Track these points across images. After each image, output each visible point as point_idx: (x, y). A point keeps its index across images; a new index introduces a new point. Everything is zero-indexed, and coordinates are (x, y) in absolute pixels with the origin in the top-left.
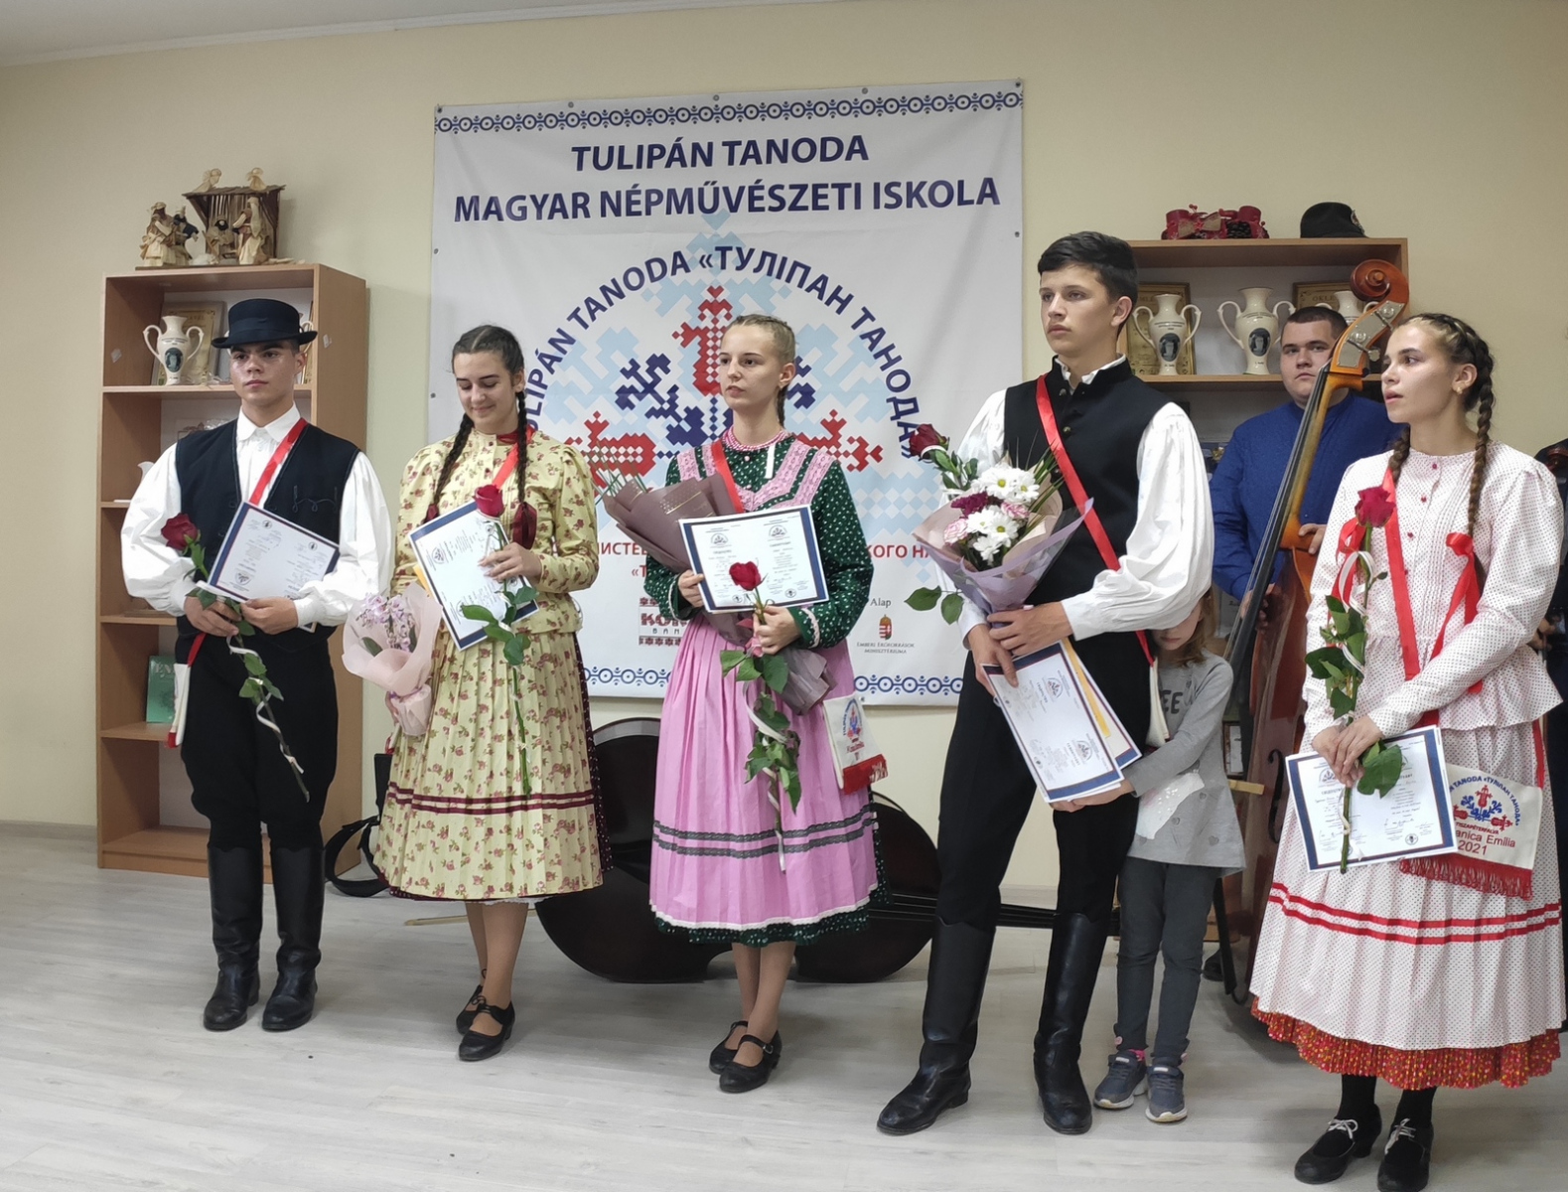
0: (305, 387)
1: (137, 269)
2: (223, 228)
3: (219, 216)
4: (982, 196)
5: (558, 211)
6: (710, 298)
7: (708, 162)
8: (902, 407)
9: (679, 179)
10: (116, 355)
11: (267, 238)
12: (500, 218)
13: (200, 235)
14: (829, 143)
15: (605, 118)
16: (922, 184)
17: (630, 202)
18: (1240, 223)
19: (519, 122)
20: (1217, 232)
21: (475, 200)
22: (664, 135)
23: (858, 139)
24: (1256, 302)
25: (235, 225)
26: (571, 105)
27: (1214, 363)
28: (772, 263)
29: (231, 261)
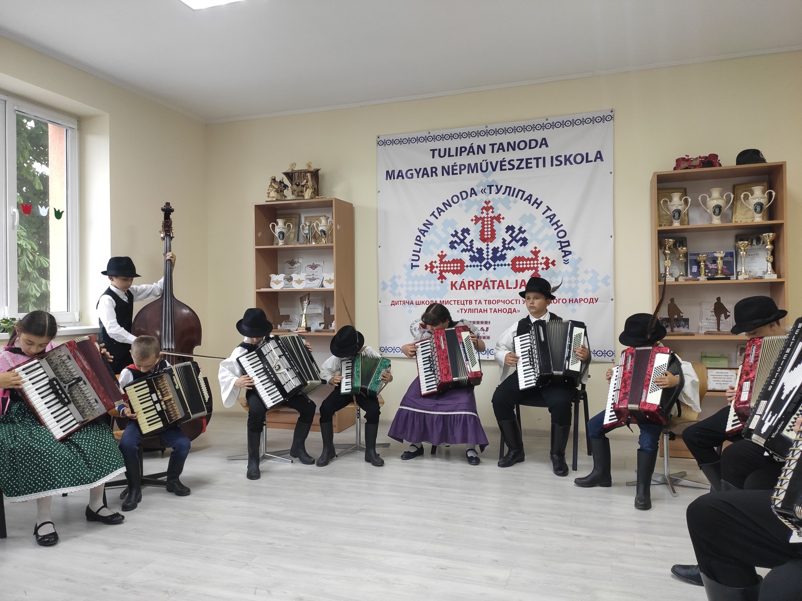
0: (330, 244)
1: (266, 201)
2: (298, 185)
3: (296, 181)
4: (596, 158)
5: (425, 174)
6: (485, 205)
7: (484, 152)
8: (563, 245)
9: (472, 159)
10: (260, 234)
11: (315, 189)
12: (403, 178)
13: (289, 188)
14: (532, 142)
15: (443, 137)
16: (571, 156)
17: (453, 170)
18: (708, 161)
19: (409, 141)
20: (698, 166)
21: (393, 171)
22: (466, 143)
23: (544, 139)
24: (716, 193)
25: (302, 184)
26: (429, 133)
27: (697, 220)
28: (510, 191)
29: (302, 198)
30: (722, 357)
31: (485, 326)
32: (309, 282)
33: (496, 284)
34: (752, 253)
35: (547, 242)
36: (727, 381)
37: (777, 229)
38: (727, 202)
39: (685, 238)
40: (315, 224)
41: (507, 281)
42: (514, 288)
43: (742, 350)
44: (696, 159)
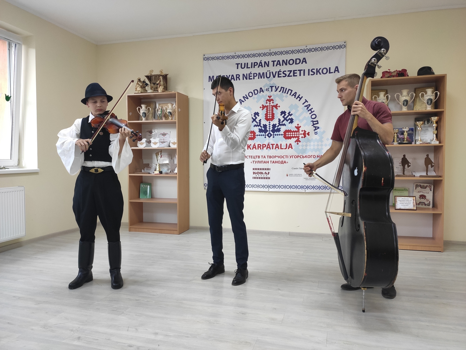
0: (175, 121)
1: (135, 93)
2: (154, 84)
3: (153, 81)
4: (335, 71)
6: (269, 98)
7: (268, 66)
8: (314, 123)
9: (261, 70)
10: (130, 114)
11: (165, 86)
14: (297, 60)
15: (243, 56)
16: (320, 69)
17: (249, 76)
18: (402, 73)
19: (223, 58)
20: (395, 76)
21: (213, 76)
22: (257, 60)
23: (304, 59)
24: (405, 92)
25: (157, 83)
26: (235, 53)
27: (393, 109)
28: (283, 90)
29: (157, 91)
30: (405, 190)
31: (267, 171)
32: (161, 144)
33: (274, 146)
34: (425, 129)
35: (305, 121)
36: (408, 204)
37: (440, 115)
38: (411, 98)
40: (165, 108)
41: (281, 144)
42: (285, 149)
43: (417, 186)
44: (394, 72)
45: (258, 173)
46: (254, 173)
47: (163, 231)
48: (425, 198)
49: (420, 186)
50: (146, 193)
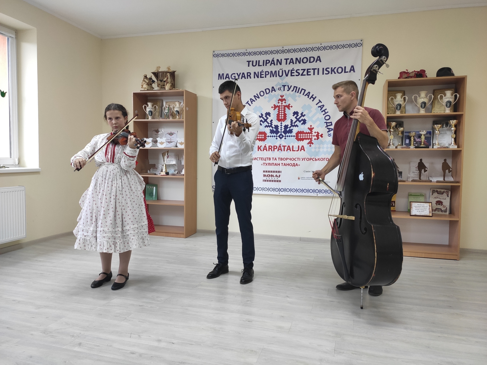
0: (183, 120)
1: (141, 91)
2: (161, 81)
3: (160, 78)
4: (351, 70)
5: (243, 77)
6: (281, 98)
7: (281, 64)
8: (328, 124)
9: (273, 68)
10: (136, 112)
11: (172, 84)
13: (156, 83)
14: (311, 58)
15: (255, 53)
16: (335, 68)
17: (261, 75)
18: (420, 74)
19: (233, 55)
20: (413, 77)
21: (223, 74)
22: (270, 57)
23: (319, 57)
24: (423, 94)
25: (164, 80)
26: (246, 50)
27: (410, 111)
28: (296, 89)
29: (164, 89)
30: (421, 195)
31: (278, 174)
32: (168, 144)
33: (286, 148)
34: (443, 132)
35: (318, 123)
36: (424, 210)
37: (459, 118)
38: (430, 100)
39: (403, 122)
40: (172, 107)
41: (293, 146)
42: (297, 151)
43: (433, 192)
44: (413, 72)
45: (269, 176)
46: (264, 176)
47: (169, 234)
48: (442, 204)
49: (437, 192)
50: (151, 195)
